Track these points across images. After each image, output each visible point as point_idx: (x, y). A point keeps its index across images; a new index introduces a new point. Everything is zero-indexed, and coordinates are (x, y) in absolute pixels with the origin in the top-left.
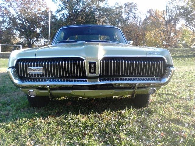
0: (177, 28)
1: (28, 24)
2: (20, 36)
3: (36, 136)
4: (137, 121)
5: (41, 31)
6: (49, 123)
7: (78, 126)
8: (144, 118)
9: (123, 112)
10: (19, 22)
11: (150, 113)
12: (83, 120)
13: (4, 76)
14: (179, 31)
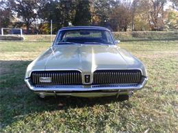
0: (164, 10)
1: (25, 5)
2: (18, 17)
3: (46, 127)
4: (119, 114)
5: (38, 12)
6: (55, 116)
7: (76, 118)
8: (125, 111)
9: (109, 105)
10: (17, 3)
11: (130, 106)
12: (79, 113)
13: (11, 65)
14: (166, 12)
